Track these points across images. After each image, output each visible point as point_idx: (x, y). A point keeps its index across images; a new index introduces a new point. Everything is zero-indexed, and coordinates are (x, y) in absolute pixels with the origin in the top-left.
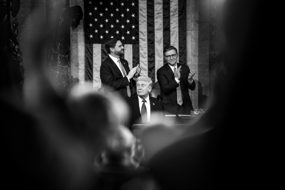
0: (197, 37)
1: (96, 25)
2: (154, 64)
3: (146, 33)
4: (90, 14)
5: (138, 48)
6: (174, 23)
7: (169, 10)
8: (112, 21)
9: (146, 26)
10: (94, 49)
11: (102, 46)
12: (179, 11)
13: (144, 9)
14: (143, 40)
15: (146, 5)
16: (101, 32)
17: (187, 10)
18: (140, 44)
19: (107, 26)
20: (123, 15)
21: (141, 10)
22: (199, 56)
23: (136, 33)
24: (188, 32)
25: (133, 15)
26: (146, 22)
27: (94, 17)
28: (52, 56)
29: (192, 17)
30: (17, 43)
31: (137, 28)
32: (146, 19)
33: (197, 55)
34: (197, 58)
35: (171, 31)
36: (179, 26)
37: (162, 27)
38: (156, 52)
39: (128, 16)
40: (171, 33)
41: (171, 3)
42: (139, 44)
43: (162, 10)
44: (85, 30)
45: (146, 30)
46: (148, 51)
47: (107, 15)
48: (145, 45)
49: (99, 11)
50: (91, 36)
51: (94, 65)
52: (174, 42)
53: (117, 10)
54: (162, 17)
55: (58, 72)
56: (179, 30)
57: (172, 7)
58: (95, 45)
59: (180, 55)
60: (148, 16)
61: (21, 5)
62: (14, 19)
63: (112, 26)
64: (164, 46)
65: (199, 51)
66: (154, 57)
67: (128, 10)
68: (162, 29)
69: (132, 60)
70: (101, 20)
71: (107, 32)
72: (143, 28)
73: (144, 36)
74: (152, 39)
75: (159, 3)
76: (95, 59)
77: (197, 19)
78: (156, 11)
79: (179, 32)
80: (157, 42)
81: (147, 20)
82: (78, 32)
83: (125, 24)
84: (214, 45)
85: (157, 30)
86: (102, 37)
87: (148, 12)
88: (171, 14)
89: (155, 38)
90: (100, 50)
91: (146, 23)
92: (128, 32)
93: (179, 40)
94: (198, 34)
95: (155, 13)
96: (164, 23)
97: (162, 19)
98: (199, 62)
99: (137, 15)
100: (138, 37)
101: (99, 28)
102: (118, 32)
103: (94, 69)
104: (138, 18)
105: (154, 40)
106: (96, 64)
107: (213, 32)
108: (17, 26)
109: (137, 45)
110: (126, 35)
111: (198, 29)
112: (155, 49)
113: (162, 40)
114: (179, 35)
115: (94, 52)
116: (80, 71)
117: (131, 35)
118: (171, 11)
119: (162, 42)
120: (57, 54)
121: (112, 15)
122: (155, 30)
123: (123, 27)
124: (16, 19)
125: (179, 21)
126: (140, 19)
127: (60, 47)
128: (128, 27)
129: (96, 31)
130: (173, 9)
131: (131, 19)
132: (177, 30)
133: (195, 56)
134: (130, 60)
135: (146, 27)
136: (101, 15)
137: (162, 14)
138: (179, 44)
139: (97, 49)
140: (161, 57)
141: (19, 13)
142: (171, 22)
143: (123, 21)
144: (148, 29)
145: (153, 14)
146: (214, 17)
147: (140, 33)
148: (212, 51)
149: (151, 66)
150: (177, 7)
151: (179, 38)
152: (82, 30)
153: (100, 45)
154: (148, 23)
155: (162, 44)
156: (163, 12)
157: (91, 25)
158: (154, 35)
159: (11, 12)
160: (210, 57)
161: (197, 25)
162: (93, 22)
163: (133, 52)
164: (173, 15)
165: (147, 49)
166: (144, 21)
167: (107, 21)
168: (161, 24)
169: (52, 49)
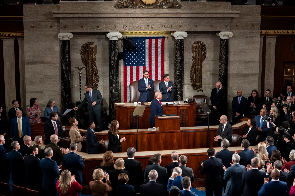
0: (168, 63)
1: (128, 59)
2: (151, 74)
3: (148, 62)
4: (126, 54)
5: (145, 68)
6: (160, 58)
7: (158, 52)
8: (135, 57)
9: (148, 59)
10: (127, 68)
11: (131, 67)
12: (161, 53)
14: (147, 64)
15: (148, 50)
16: (130, 61)
17: (165, 52)
18: (146, 66)
19: (132, 59)
20: (139, 55)
21: (146, 53)
22: (169, 70)
23: (144, 62)
24: (165, 61)
25: (143, 55)
27: (127, 55)
29: (167, 55)
30: (96, 66)
31: (145, 60)
32: (148, 56)
33: (168, 70)
34: (168, 71)
36: (161, 59)
38: (152, 69)
39: (141, 55)
40: (158, 62)
41: (158, 50)
44: (124, 61)
45: (148, 61)
46: (149, 69)
47: (132, 55)
48: (148, 66)
49: (129, 53)
50: (126, 63)
51: (127, 75)
52: (159, 65)
53: (137, 53)
54: (155, 55)
55: (114, 80)
56: (161, 60)
58: (127, 67)
59: (162, 70)
60: (149, 55)
61: (98, 51)
62: (95, 56)
63: (135, 59)
64: (155, 67)
65: (169, 68)
66: (151, 71)
67: (141, 53)
68: (155, 60)
70: (130, 57)
71: (133, 61)
72: (147, 60)
73: (148, 63)
74: (150, 64)
75: (154, 50)
76: (128, 72)
77: (169, 56)
79: (161, 61)
82: (121, 62)
83: (140, 58)
85: (153, 60)
86: (130, 64)
87: (149, 53)
88: (158, 54)
90: (130, 69)
91: (148, 58)
92: (141, 62)
94: (168, 62)
95: (152, 54)
96: (155, 58)
99: (145, 54)
100: (145, 63)
101: (129, 60)
102: (137, 62)
103: (127, 76)
104: (145, 56)
105: (151, 65)
106: (128, 74)
108: (96, 59)
110: (140, 63)
111: (168, 60)
114: (161, 62)
115: (127, 69)
116: (121, 77)
117: (142, 62)
120: (114, 73)
121: (135, 55)
123: (139, 59)
124: (96, 57)
125: (161, 57)
126: (146, 56)
127: (116, 70)
128: (141, 59)
129: (128, 61)
131: (142, 56)
132: (160, 60)
133: (167, 70)
136: (130, 55)
137: (155, 54)
138: (161, 66)
139: (129, 68)
140: (154, 71)
141: (97, 54)
142: (158, 57)
143: (139, 57)
144: (149, 60)
145: (151, 54)
147: (146, 62)
148: (176, 70)
149: (150, 75)
150: (161, 51)
151: (161, 63)
152: (123, 61)
153: (130, 67)
154: (149, 58)
155: (154, 66)
156: (155, 53)
157: (126, 59)
158: (151, 63)
159: (93, 54)
160: (174, 73)
161: (169, 58)
162: (127, 57)
163: (143, 70)
164: (159, 55)
165: (148, 68)
166: (148, 57)
167: (133, 57)
168: (154, 58)
169: (112, 71)
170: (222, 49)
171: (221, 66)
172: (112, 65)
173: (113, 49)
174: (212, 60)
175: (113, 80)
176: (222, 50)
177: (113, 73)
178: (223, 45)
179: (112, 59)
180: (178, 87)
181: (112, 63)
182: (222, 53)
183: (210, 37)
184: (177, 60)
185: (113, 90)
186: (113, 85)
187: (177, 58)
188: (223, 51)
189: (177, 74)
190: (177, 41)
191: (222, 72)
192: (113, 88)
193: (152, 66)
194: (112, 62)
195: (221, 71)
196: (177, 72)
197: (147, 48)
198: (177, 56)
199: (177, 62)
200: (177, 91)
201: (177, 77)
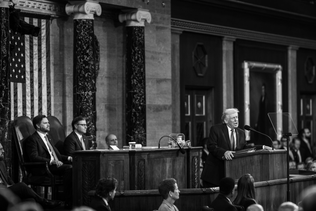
5: (25, 86)
6: (44, 64)
12: (46, 54)
13: (28, 49)
14: (28, 79)
20: (16, 55)
23: (24, 72)
25: (22, 55)
26: (29, 62)
28: (3, 92)
31: (24, 67)
35: (42, 71)
37: (38, 68)
39: (19, 55)
40: (42, 73)
41: (42, 45)
42: (25, 83)
43: (37, 51)
45: (29, 70)
48: (29, 84)
52: (44, 82)
54: (37, 58)
57: (43, 49)
59: (48, 94)
60: (30, 56)
66: (33, 96)
67: (19, 49)
69: (22, 99)
73: (29, 75)
74: (32, 78)
75: (36, 45)
78: (35, 52)
79: (46, 73)
80: (35, 81)
81: (30, 60)
83: (18, 63)
84: (87, 86)
87: (30, 53)
88: (42, 55)
89: (34, 78)
92: (20, 71)
93: (47, 80)
97: (37, 60)
98: (54, 102)
99: (24, 54)
100: (25, 76)
102: (14, 71)
104: (25, 58)
107: (86, 74)
109: (25, 84)
110: (18, 74)
112: (34, 88)
113: (38, 80)
114: (47, 76)
117: (21, 74)
118: (42, 52)
119: (38, 82)
122: (34, 70)
123: (16, 65)
128: (19, 66)
130: (44, 51)
131: (21, 58)
132: (45, 71)
134: (21, 98)
135: (29, 67)
138: (47, 84)
140: (37, 96)
143: (16, 60)
145: (33, 54)
146: (87, 60)
150: (45, 49)
151: (47, 78)
156: (38, 54)
158: (33, 75)
164: (43, 57)
165: (30, 87)
168: (37, 65)
169: (3, 84)
170: (138, 48)
171: (137, 84)
172: (4, 69)
173: (5, 29)
174: (106, 77)
175: (5, 108)
176: (138, 51)
177: (4, 90)
178: (140, 39)
179: (3, 55)
180: (91, 130)
181: (2, 65)
182: (138, 57)
183: (103, 26)
184: (87, 67)
185: (6, 133)
186: (5, 121)
187: (87, 62)
188: (140, 52)
189: (89, 99)
190: (86, 24)
191: (140, 99)
192: (6, 128)
193: (34, 82)
194: (3, 63)
195: (138, 96)
196: (88, 94)
197: (27, 40)
198: (88, 57)
199: (89, 72)
200: (89, 138)
201: (89, 106)
